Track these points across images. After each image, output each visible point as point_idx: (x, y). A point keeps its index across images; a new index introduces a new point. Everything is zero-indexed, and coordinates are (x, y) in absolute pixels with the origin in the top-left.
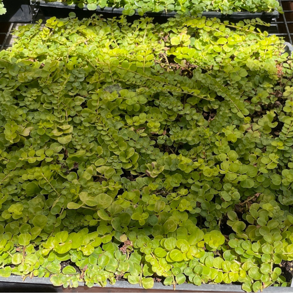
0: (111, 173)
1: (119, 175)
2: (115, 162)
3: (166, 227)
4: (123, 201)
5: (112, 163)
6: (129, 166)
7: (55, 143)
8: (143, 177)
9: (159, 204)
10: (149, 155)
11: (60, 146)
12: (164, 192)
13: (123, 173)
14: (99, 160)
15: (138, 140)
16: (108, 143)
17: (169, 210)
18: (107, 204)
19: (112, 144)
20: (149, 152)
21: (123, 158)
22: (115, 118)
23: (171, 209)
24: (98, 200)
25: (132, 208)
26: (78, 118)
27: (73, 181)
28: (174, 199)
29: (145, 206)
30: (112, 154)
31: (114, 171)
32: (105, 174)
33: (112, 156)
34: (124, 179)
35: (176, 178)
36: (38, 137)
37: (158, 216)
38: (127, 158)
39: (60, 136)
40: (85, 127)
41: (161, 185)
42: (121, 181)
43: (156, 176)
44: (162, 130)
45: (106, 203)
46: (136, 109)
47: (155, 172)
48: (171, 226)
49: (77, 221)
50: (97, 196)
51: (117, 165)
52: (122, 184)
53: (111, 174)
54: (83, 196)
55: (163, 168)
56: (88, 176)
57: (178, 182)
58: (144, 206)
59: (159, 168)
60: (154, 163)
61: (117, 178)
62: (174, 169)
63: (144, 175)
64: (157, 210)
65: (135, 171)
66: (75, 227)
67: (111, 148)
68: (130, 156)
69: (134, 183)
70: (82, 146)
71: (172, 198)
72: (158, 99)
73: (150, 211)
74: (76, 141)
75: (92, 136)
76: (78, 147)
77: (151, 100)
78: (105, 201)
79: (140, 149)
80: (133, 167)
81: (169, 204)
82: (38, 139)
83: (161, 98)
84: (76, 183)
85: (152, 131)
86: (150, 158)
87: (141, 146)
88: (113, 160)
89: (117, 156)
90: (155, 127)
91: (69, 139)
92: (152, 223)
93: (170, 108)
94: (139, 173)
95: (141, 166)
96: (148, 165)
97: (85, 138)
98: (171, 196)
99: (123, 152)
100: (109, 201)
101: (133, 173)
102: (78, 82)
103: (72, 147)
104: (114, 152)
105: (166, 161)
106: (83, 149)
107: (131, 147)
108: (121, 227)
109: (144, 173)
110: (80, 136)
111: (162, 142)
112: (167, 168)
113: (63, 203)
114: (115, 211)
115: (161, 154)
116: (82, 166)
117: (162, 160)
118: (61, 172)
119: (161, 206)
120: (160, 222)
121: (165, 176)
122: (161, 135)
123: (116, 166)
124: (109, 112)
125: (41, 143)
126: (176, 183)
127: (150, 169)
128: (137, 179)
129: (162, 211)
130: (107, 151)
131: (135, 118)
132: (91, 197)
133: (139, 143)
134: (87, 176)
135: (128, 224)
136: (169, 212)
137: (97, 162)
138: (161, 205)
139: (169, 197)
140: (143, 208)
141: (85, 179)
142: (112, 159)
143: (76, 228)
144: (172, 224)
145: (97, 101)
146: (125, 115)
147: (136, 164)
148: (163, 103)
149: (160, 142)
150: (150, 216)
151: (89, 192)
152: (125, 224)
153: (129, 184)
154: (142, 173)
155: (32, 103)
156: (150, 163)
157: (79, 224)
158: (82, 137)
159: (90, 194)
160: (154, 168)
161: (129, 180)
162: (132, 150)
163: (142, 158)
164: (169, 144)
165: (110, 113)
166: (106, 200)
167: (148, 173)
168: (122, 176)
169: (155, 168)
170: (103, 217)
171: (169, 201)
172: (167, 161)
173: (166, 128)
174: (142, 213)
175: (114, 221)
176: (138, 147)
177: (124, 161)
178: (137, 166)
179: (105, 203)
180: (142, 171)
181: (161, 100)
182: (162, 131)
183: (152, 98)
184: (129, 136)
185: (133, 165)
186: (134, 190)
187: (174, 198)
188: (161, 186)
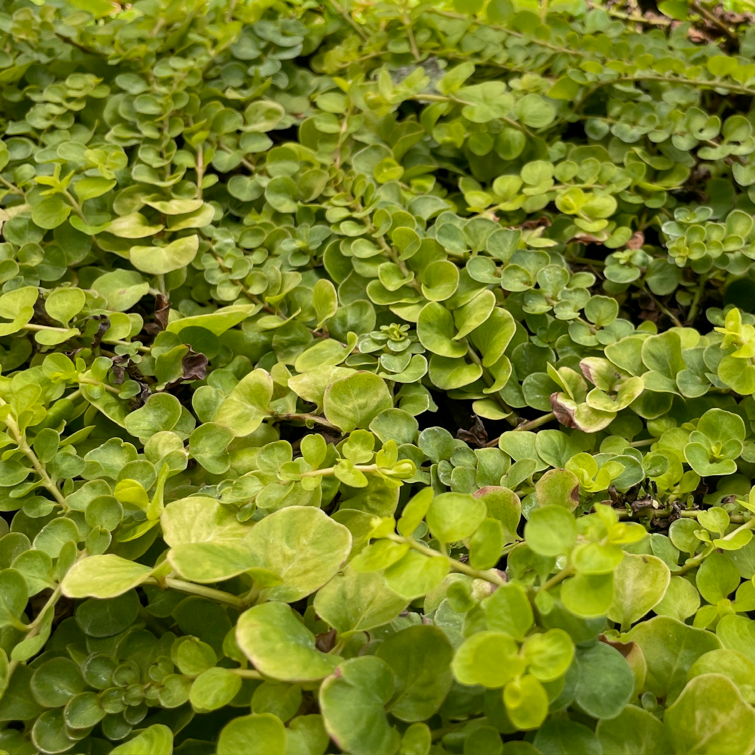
0: (362, 401)
1: (413, 415)
2: (396, 354)
3: (683, 723)
4: (404, 549)
5: (375, 355)
6: (468, 376)
7: (119, 270)
8: (535, 430)
9: (632, 571)
10: (563, 326)
11: (138, 282)
12: (656, 504)
13: (429, 405)
14: (318, 346)
15: (512, 259)
16: (368, 270)
17: (691, 606)
18: (315, 567)
19: (386, 271)
20: (567, 313)
21: (435, 336)
22: (416, 182)
23: (704, 602)
24: (266, 545)
25: (460, 594)
26: (248, 181)
27: (155, 438)
28: (717, 544)
29: (544, 583)
30: (385, 316)
31: (384, 392)
32: (328, 403)
33: (384, 328)
34: (437, 436)
35: (712, 431)
36: (37, 239)
37: (625, 649)
38: (457, 337)
39: (147, 241)
40: (278, 216)
41: (635, 465)
42: (420, 447)
43: (605, 423)
44: (626, 231)
45: (309, 565)
46: (508, 149)
47: (597, 401)
48: (714, 719)
49: (127, 676)
50: (264, 521)
51: (402, 365)
52: (426, 463)
53: (362, 407)
54: (187, 518)
55: (638, 386)
56: (243, 418)
57: (723, 451)
58: (537, 583)
59: (617, 388)
60: (593, 364)
61: (395, 431)
62: (692, 391)
63: (540, 420)
64: (620, 606)
65: (497, 401)
66: (109, 710)
67: (382, 291)
68: (472, 324)
69: (487, 456)
70: (248, 287)
71: (703, 537)
72: (605, 114)
73: (582, 622)
74: (223, 269)
75: (298, 244)
76: (227, 293)
77: (571, 117)
78: (310, 551)
79: (522, 296)
80: (487, 380)
81: (690, 573)
82: (33, 248)
83: (615, 110)
84: (165, 452)
85: (579, 229)
86: (573, 343)
87: (526, 283)
88: (384, 342)
89: (406, 328)
90: (593, 216)
91: (187, 251)
92: (594, 699)
93: (658, 137)
94: (516, 410)
95: (529, 379)
96: (564, 374)
97: (271, 260)
98: (699, 527)
99: (439, 307)
100: (331, 549)
101: (483, 411)
102: (273, 61)
103: (204, 299)
104: (396, 311)
105: (653, 356)
106: (251, 299)
107: (481, 285)
108: (392, 720)
109: (541, 413)
110: (248, 251)
111: (628, 278)
112: (661, 385)
113: (55, 561)
114: (365, 615)
115: (624, 327)
116: (232, 376)
117: (630, 350)
118: (111, 399)
119: (645, 587)
120: (641, 686)
121: (652, 426)
122: (622, 249)
123: (398, 370)
124: (388, 155)
125: (48, 268)
126: (713, 460)
127: (574, 391)
128: (505, 437)
129: (651, 614)
130: (361, 308)
131: (504, 184)
132: (234, 525)
133: (516, 268)
134: (239, 417)
135: (436, 706)
136: (690, 621)
137: (309, 357)
138: (641, 576)
139: (689, 532)
140: (531, 595)
141: (225, 432)
142: (380, 337)
143: (120, 715)
144: (725, 708)
145: (339, 117)
146: (460, 175)
147: (500, 364)
148: (627, 126)
149: (616, 275)
150: (582, 649)
151: (228, 499)
152: (417, 699)
153: (464, 462)
154: (529, 413)
155: (64, 125)
156: (573, 363)
157: (137, 692)
158: (256, 258)
159: (231, 510)
160: (591, 386)
161: (466, 445)
162: (483, 300)
163: (534, 340)
164: (659, 286)
165: (391, 160)
166: (314, 543)
167: (562, 409)
168: (425, 420)
169: (598, 387)
170: (271, 653)
171: (683, 557)
172: (655, 352)
173: (644, 225)
174: (529, 633)
175: (340, 683)
176: (514, 285)
177: (444, 349)
178: (505, 375)
179: (305, 560)
180: (534, 400)
181: (618, 118)
182: (624, 234)
183: (577, 112)
184: (471, 244)
185: (486, 370)
186: (483, 491)
187: (712, 536)
188: (634, 472)
